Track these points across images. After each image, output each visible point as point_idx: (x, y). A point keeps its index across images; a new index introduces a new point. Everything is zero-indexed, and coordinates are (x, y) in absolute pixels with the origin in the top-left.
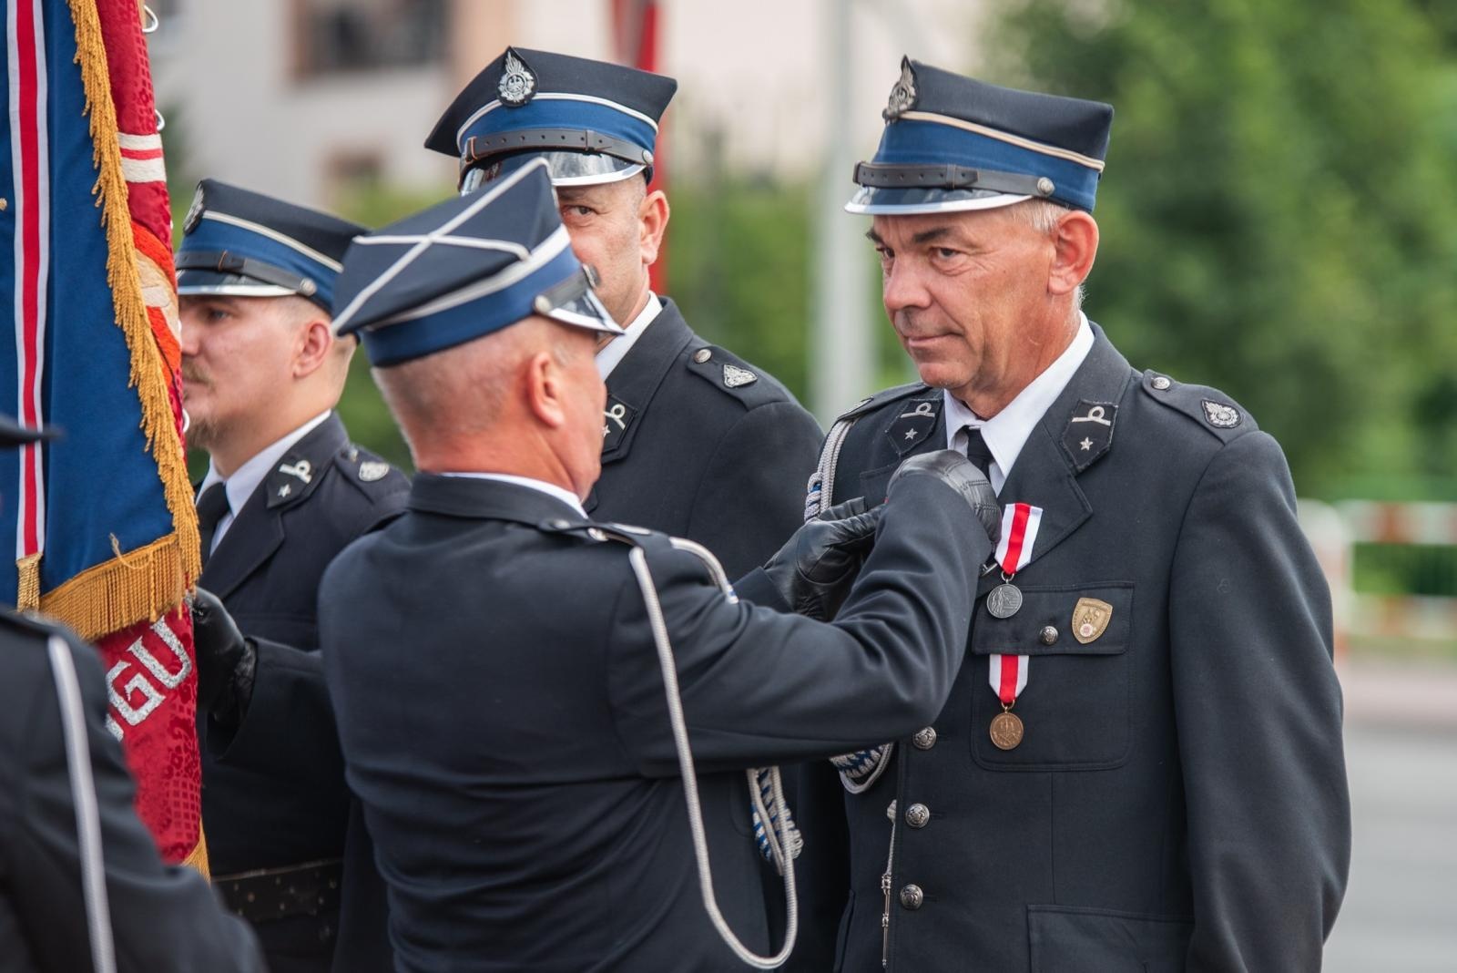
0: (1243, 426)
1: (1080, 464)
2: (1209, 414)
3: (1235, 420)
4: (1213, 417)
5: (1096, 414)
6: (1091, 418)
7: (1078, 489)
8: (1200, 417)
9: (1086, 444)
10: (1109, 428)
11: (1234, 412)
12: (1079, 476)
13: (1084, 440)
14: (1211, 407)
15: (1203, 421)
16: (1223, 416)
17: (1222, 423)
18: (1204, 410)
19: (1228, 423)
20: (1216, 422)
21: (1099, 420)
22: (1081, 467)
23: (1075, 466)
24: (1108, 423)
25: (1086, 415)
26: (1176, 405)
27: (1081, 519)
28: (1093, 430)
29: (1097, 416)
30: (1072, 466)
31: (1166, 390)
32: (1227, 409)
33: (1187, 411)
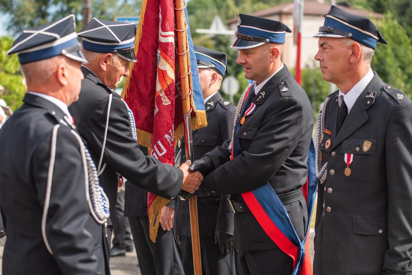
0: (405, 100)
1: (367, 107)
2: (397, 96)
3: (403, 98)
4: (398, 97)
5: (372, 95)
6: (370, 96)
7: (366, 113)
8: (395, 97)
9: (368, 102)
10: (374, 98)
11: (403, 96)
12: (367, 110)
13: (368, 101)
14: (398, 95)
15: (395, 98)
16: (400, 97)
17: (400, 99)
18: (396, 95)
19: (401, 99)
20: (398, 98)
21: (372, 96)
22: (367, 108)
23: (366, 108)
24: (373, 97)
25: (369, 95)
26: (390, 94)
27: (366, 121)
28: (371, 99)
29: (371, 96)
30: (365, 107)
31: (389, 89)
32: (402, 95)
33: (392, 95)
